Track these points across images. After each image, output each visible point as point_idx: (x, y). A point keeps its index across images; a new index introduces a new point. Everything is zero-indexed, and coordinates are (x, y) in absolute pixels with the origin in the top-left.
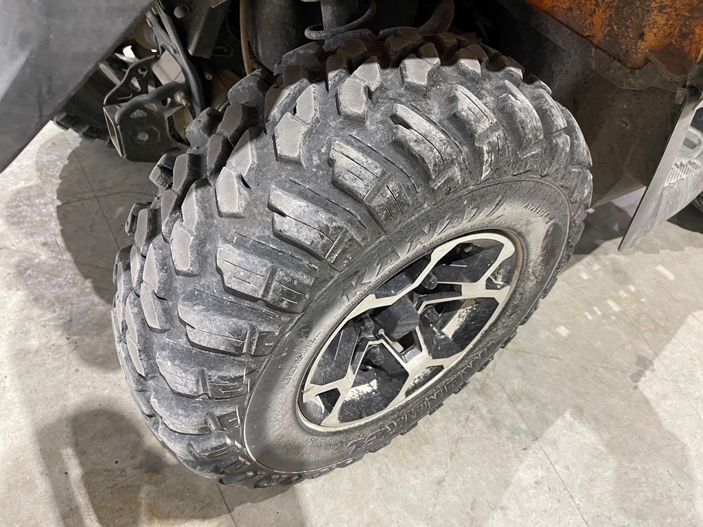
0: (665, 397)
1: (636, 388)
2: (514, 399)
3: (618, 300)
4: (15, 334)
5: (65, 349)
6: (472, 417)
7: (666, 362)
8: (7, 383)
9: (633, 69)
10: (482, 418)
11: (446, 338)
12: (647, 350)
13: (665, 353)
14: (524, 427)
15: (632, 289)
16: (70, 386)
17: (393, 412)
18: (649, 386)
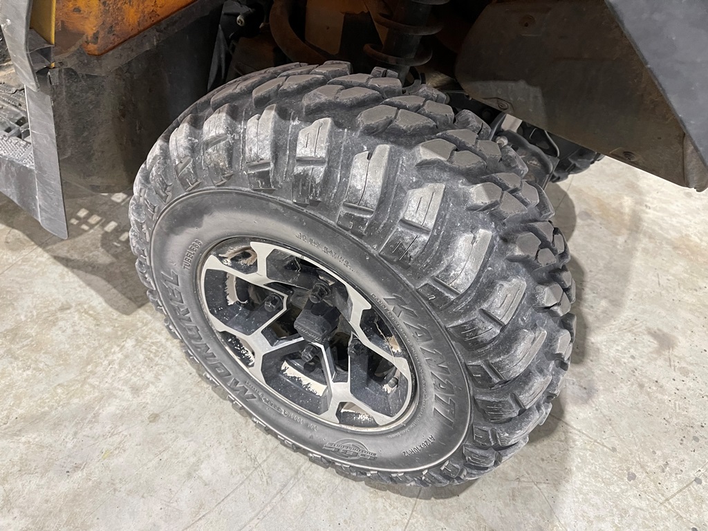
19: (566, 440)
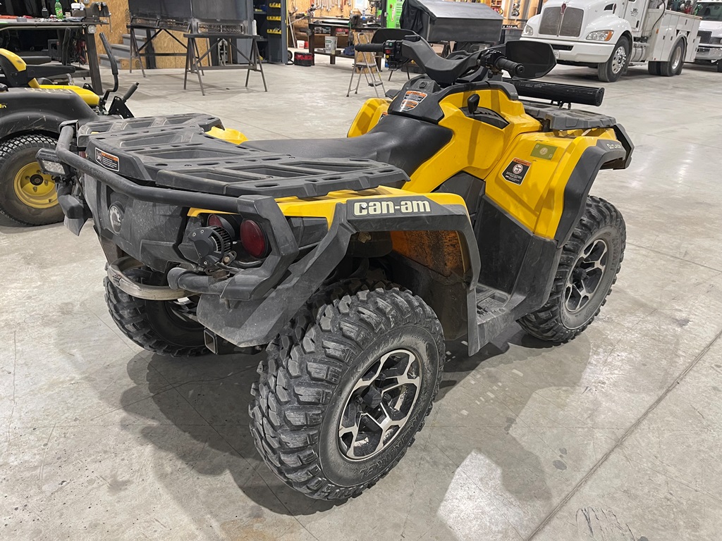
0: (524, 435)
1: (508, 433)
2: (443, 450)
3: (492, 392)
4: (155, 467)
5: (187, 469)
6: (422, 462)
7: (522, 418)
8: (161, 491)
9: (447, 277)
10: (428, 462)
11: (397, 411)
12: (511, 414)
13: (522, 414)
14: (451, 462)
15: (500, 384)
16: (197, 486)
17: (379, 455)
18: (515, 432)
19: (113, 405)
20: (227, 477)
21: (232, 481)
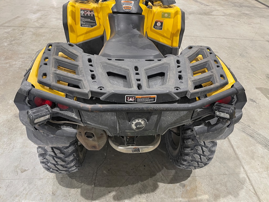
20: (161, 185)
21: (164, 184)
